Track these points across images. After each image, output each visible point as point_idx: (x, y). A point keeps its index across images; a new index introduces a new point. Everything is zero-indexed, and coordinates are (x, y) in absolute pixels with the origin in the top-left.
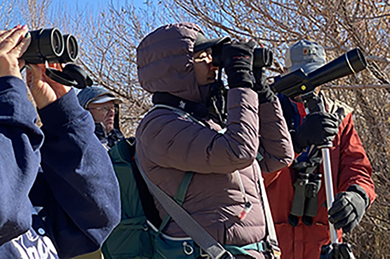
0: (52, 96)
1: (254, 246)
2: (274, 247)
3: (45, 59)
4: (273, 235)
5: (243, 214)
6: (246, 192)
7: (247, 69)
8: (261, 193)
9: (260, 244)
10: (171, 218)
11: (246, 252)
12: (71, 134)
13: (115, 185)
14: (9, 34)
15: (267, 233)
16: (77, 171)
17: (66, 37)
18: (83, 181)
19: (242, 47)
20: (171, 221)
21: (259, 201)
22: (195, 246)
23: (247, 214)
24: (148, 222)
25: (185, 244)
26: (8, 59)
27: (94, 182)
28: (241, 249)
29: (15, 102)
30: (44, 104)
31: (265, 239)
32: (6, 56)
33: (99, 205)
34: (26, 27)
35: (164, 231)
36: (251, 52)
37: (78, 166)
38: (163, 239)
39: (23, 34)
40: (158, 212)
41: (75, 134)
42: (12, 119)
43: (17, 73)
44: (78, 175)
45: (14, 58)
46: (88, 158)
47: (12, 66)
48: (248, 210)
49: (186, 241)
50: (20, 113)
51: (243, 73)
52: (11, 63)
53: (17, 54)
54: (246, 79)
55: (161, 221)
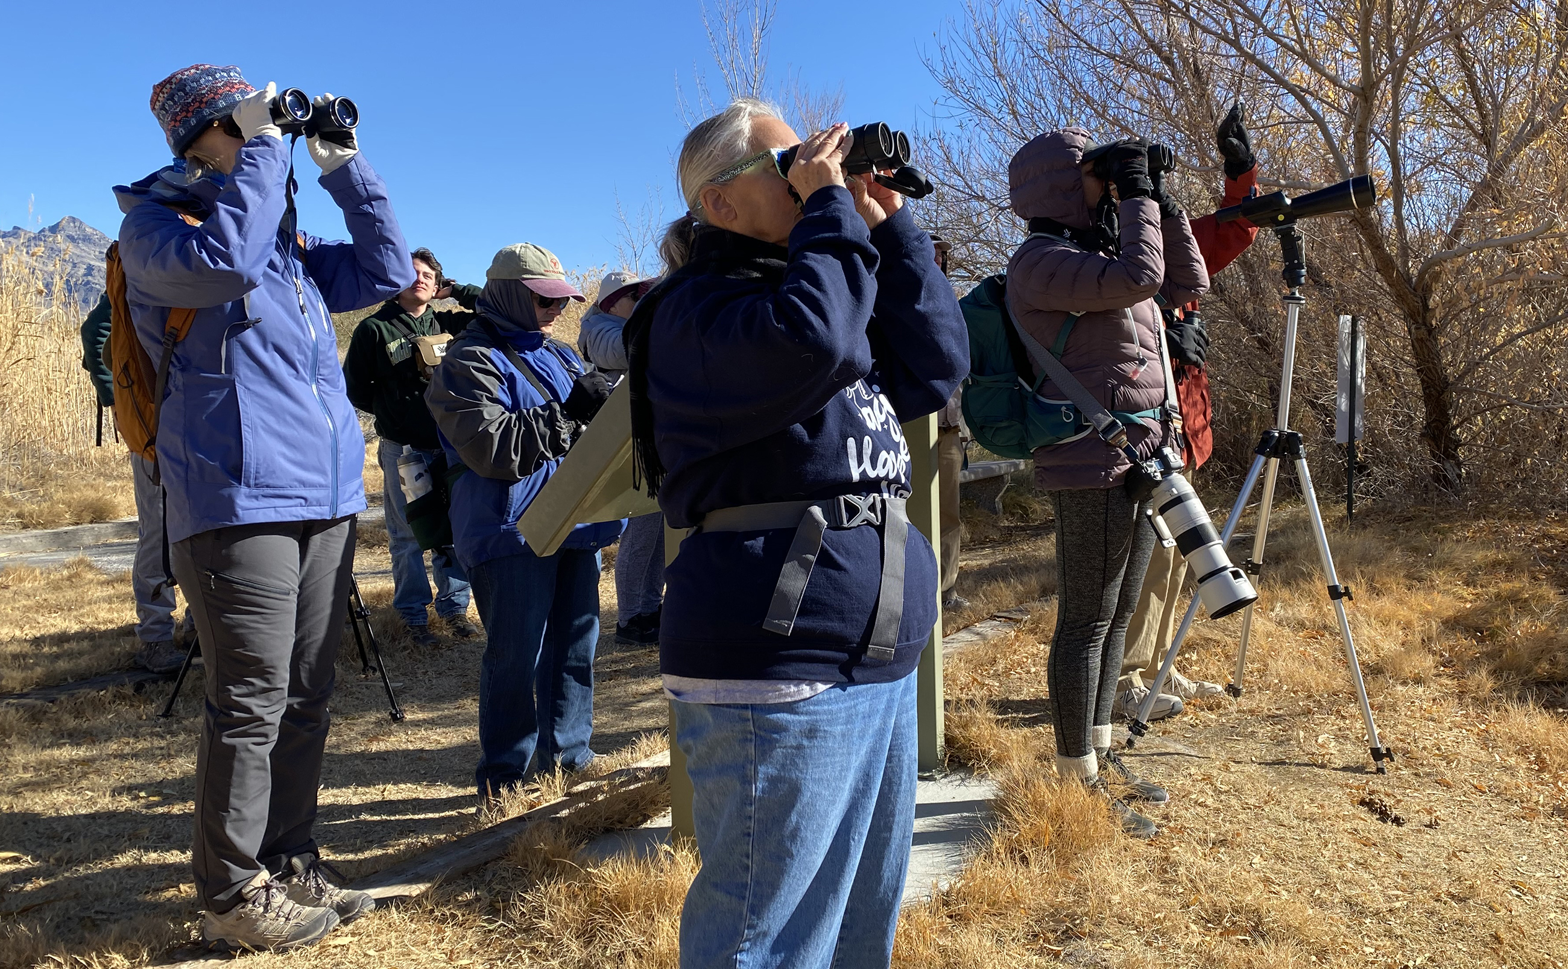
0: (881, 214)
1: (1150, 413)
2: (1174, 415)
3: (872, 163)
4: (1173, 400)
5: (1135, 372)
6: (1142, 345)
7: (1141, 173)
8: (1160, 346)
9: (1157, 410)
10: (1047, 376)
11: (1140, 421)
12: (907, 261)
13: (962, 325)
14: (826, 135)
15: (1166, 397)
16: (917, 307)
17: (895, 134)
18: (923, 320)
19: (1132, 146)
20: (1046, 379)
21: (1157, 357)
22: (1077, 412)
23: (1141, 373)
24: (1020, 379)
25: (1063, 409)
26: (829, 165)
27: (938, 320)
28: (1134, 417)
29: (842, 216)
30: (872, 225)
31: (1163, 404)
32: (826, 161)
33: (944, 349)
34: (846, 125)
35: (1039, 391)
36: (1144, 150)
37: (917, 298)
38: (1038, 402)
39: (844, 132)
40: (1031, 366)
41: (912, 260)
42: (840, 236)
43: (840, 181)
44: (918, 312)
45: (835, 164)
46: (929, 291)
47: (834, 173)
48: (1142, 369)
49: (1065, 405)
50: (849, 228)
51: (1137, 179)
52: (832, 169)
53: (838, 158)
54: (1142, 186)
55: (1035, 379)
